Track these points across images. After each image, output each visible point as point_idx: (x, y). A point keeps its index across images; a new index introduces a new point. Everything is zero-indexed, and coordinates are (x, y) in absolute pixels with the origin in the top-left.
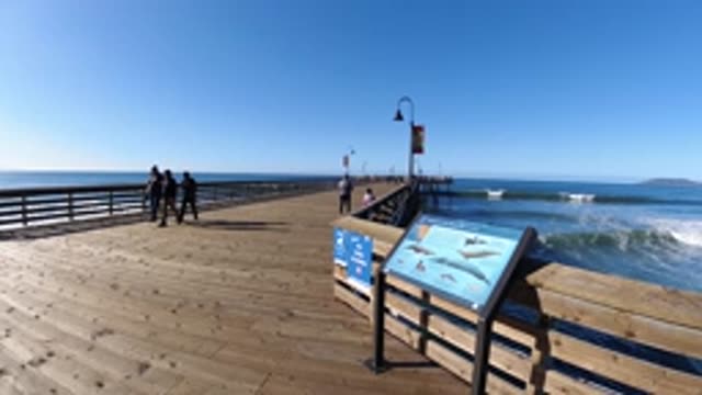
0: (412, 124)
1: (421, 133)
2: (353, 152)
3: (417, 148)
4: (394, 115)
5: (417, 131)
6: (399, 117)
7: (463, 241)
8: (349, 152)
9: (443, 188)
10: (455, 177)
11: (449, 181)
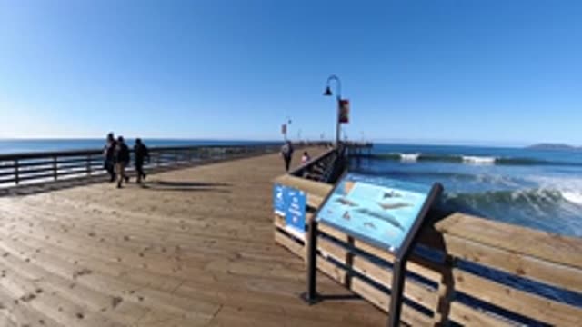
0: (339, 98)
1: (346, 106)
2: (290, 122)
3: (343, 119)
4: (324, 91)
5: (343, 104)
6: (328, 93)
7: (381, 195)
8: (287, 122)
9: (365, 152)
11: (369, 146)
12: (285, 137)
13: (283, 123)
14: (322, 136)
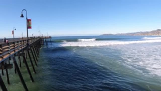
0: (27, 18)
1: (30, 22)
2: (15, 29)
3: (29, 27)
4: (21, 15)
5: (28, 21)
6: (22, 16)
8: (14, 29)
10: (52, 36)
12: (14, 36)
13: (13, 30)
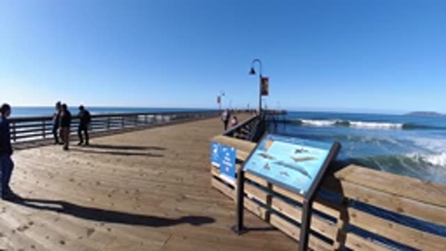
0: (261, 76)
1: (266, 83)
3: (264, 92)
4: (250, 70)
5: (264, 81)
6: (253, 72)
7: (294, 151)
11: (284, 113)
13: (219, 95)
14: (248, 106)
